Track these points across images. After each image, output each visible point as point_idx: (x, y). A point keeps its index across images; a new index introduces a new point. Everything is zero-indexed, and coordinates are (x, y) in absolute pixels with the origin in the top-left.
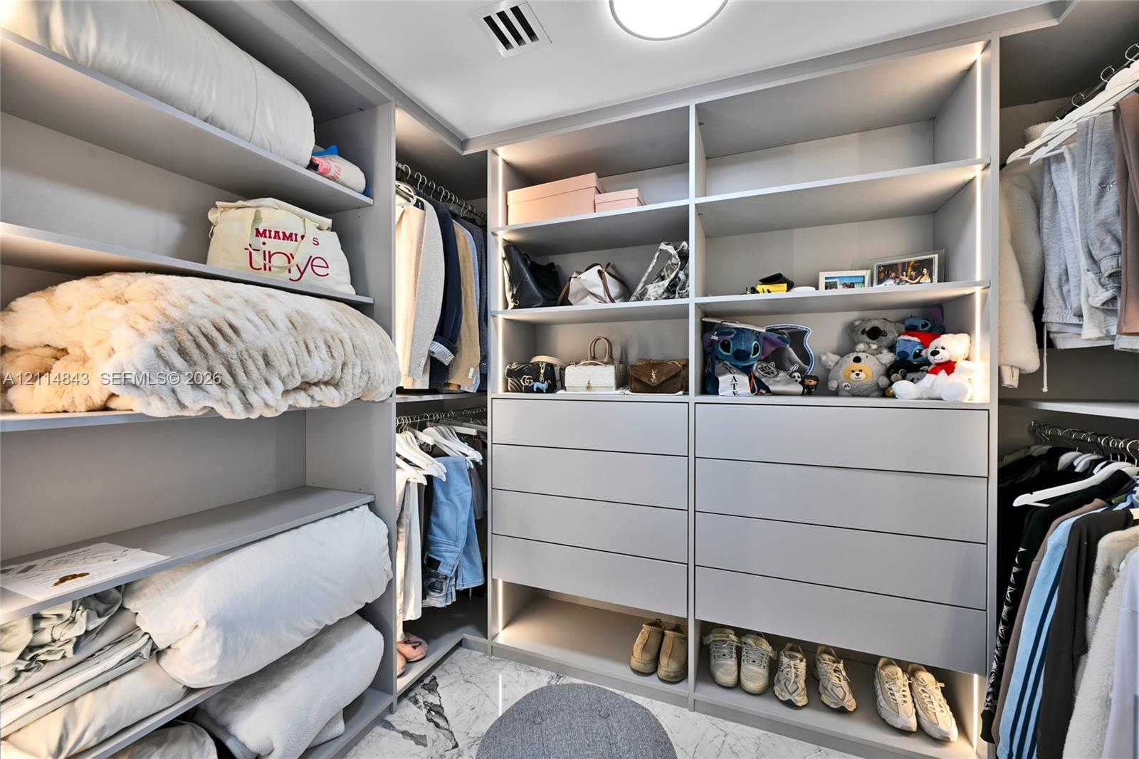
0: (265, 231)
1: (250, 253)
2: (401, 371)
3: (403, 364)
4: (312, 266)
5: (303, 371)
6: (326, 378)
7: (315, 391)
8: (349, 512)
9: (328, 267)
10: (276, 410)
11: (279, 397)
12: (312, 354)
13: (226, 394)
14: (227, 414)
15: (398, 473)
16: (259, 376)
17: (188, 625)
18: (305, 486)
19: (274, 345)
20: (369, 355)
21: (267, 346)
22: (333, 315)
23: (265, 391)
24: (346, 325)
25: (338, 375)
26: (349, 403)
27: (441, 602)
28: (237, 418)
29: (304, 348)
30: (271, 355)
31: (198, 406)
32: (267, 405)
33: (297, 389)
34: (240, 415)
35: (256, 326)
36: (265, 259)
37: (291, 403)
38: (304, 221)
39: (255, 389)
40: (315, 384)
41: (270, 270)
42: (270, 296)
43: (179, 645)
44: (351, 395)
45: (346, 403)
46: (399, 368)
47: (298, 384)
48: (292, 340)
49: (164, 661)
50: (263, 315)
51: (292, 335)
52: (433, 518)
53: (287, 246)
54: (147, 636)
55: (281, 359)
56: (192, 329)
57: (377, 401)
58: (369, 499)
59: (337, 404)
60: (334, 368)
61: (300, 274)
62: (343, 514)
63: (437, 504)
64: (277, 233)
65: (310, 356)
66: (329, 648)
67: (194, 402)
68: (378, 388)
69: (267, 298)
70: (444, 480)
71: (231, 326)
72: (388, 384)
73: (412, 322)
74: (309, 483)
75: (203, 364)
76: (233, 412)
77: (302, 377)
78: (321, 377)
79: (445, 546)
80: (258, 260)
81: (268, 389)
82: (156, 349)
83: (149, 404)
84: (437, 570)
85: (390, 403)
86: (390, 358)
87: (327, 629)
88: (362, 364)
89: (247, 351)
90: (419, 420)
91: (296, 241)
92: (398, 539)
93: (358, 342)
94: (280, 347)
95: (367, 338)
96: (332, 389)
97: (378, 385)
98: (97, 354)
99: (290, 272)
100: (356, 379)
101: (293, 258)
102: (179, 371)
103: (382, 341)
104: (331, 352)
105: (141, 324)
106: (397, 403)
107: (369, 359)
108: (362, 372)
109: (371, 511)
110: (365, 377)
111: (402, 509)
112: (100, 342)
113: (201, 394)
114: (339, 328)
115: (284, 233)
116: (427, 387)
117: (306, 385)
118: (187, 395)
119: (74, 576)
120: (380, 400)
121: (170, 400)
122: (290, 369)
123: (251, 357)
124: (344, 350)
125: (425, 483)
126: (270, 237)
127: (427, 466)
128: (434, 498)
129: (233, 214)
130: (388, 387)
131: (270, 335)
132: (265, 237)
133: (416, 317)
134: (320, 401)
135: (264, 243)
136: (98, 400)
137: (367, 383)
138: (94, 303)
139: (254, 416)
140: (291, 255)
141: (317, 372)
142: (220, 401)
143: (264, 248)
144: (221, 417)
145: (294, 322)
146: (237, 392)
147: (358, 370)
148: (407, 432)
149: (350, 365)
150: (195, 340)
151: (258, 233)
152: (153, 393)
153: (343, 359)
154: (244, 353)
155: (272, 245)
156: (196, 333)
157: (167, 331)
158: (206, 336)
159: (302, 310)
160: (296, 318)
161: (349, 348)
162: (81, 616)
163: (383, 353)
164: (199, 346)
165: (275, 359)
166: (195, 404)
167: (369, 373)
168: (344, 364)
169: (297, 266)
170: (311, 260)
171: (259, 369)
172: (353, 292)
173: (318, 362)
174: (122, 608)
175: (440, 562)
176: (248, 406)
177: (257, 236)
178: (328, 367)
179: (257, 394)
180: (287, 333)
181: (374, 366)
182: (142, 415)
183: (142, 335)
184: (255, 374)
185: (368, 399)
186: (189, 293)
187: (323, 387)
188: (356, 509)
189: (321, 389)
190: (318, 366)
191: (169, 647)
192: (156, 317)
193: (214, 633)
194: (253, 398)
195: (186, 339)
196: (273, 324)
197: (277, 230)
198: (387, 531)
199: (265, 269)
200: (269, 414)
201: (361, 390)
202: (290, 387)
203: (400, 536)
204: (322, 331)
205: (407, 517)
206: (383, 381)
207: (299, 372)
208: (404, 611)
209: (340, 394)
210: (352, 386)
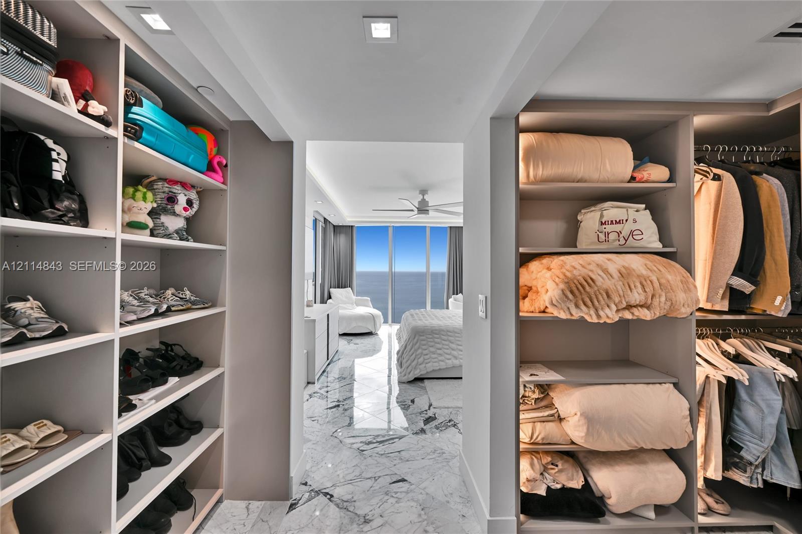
0: (605, 222)
1: (598, 235)
2: (700, 298)
3: (702, 292)
4: (632, 235)
5: (627, 300)
6: (641, 304)
7: (635, 310)
8: (658, 385)
9: (643, 234)
10: (613, 320)
11: (614, 313)
12: (633, 291)
13: (589, 311)
14: (589, 320)
15: (698, 368)
16: (604, 303)
17: (573, 413)
18: (629, 360)
19: (611, 287)
20: (671, 289)
21: (608, 288)
22: (646, 266)
23: (607, 311)
24: (655, 271)
25: (649, 301)
26: (657, 318)
27: (744, 480)
28: (594, 322)
29: (627, 287)
30: (610, 293)
31: (577, 316)
32: (608, 317)
33: (624, 309)
34: (595, 320)
35: (603, 278)
36: (605, 237)
37: (620, 316)
38: (627, 210)
39: (602, 309)
40: (634, 306)
41: (608, 241)
42: (609, 260)
43: (569, 419)
44: (658, 314)
45: (655, 318)
46: (698, 296)
47: (624, 306)
48: (621, 283)
49: (563, 423)
50: (606, 271)
51: (621, 281)
52: (735, 411)
53: (618, 227)
54: (556, 410)
55: (615, 294)
56: (575, 281)
57: (679, 317)
58: (675, 380)
59: (648, 318)
60: (646, 298)
61: (625, 241)
62: (654, 385)
63: (739, 400)
64: (612, 221)
65: (631, 291)
66: (644, 462)
67: (577, 314)
68: (679, 310)
69: (607, 261)
70: (747, 383)
71: (591, 279)
72: (688, 307)
73: (710, 263)
74: (631, 359)
75: (580, 297)
76: (592, 319)
77: (627, 303)
78: (638, 303)
79: (748, 436)
80: (602, 236)
81: (608, 309)
82: (563, 291)
83: (560, 313)
84: (740, 453)
85: (691, 320)
86: (689, 288)
87: (642, 450)
88: (666, 295)
89: (598, 290)
90: (721, 332)
91: (623, 223)
92: (699, 415)
93: (663, 281)
94: (615, 288)
95: (670, 277)
96: (646, 310)
97: (679, 308)
98: (542, 291)
99: (619, 241)
100: (662, 305)
101: (621, 233)
102: (571, 300)
103: (682, 278)
104: (644, 289)
105: (557, 280)
106: (697, 320)
107: (671, 291)
108: (666, 300)
109: (676, 388)
110: (669, 303)
111: (703, 395)
112: (543, 287)
113: (579, 310)
114: (650, 274)
115: (616, 221)
116: (726, 309)
117: (629, 307)
118: (574, 311)
119: (535, 375)
120: (682, 317)
121: (567, 312)
122: (620, 299)
123: (600, 294)
124: (653, 286)
125: (724, 381)
126: (608, 224)
127: (727, 369)
128: (736, 396)
129: (589, 215)
130: (688, 309)
131: (609, 282)
132: (606, 225)
133: (713, 259)
134: (637, 316)
135: (605, 228)
136: (542, 308)
137: (670, 307)
138: (540, 270)
139: (602, 322)
140: (620, 232)
141: (635, 301)
142: (587, 314)
143: (605, 230)
144: (587, 320)
145: (622, 273)
146: (594, 310)
147: (663, 299)
148: (709, 339)
149: (657, 296)
150: (576, 287)
151: (602, 224)
152: (562, 309)
153: (652, 292)
154: (597, 292)
155: (609, 228)
156: (577, 283)
157: (566, 283)
158: (581, 284)
159: (626, 265)
160: (623, 270)
161: (657, 285)
162: (537, 391)
163: (683, 286)
164: (578, 289)
165: (612, 294)
166: (576, 314)
167: (671, 300)
168: (653, 296)
169: (623, 237)
170: (632, 233)
171: (604, 299)
172: (661, 246)
173: (636, 295)
174: (548, 394)
175: (743, 448)
176: (599, 316)
177: (601, 225)
178: (643, 298)
179: (603, 311)
180: (618, 280)
181: (675, 296)
182: (557, 317)
183: (557, 285)
184: (603, 302)
185: (672, 316)
186: (573, 264)
187: (639, 308)
188: (663, 384)
189: (638, 309)
190: (637, 296)
191: (564, 418)
192: (562, 276)
193: (583, 421)
194: (601, 313)
195: (573, 285)
196: (611, 276)
197: (612, 220)
198: (689, 406)
199: (606, 242)
200: (609, 321)
201: (666, 311)
202: (620, 308)
203: (701, 413)
204: (639, 276)
205: (707, 402)
206: (683, 306)
207: (625, 301)
208: (705, 469)
209: (651, 313)
210: (659, 309)
